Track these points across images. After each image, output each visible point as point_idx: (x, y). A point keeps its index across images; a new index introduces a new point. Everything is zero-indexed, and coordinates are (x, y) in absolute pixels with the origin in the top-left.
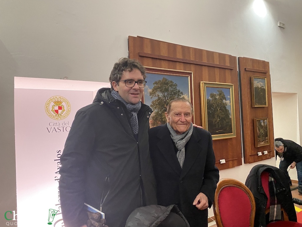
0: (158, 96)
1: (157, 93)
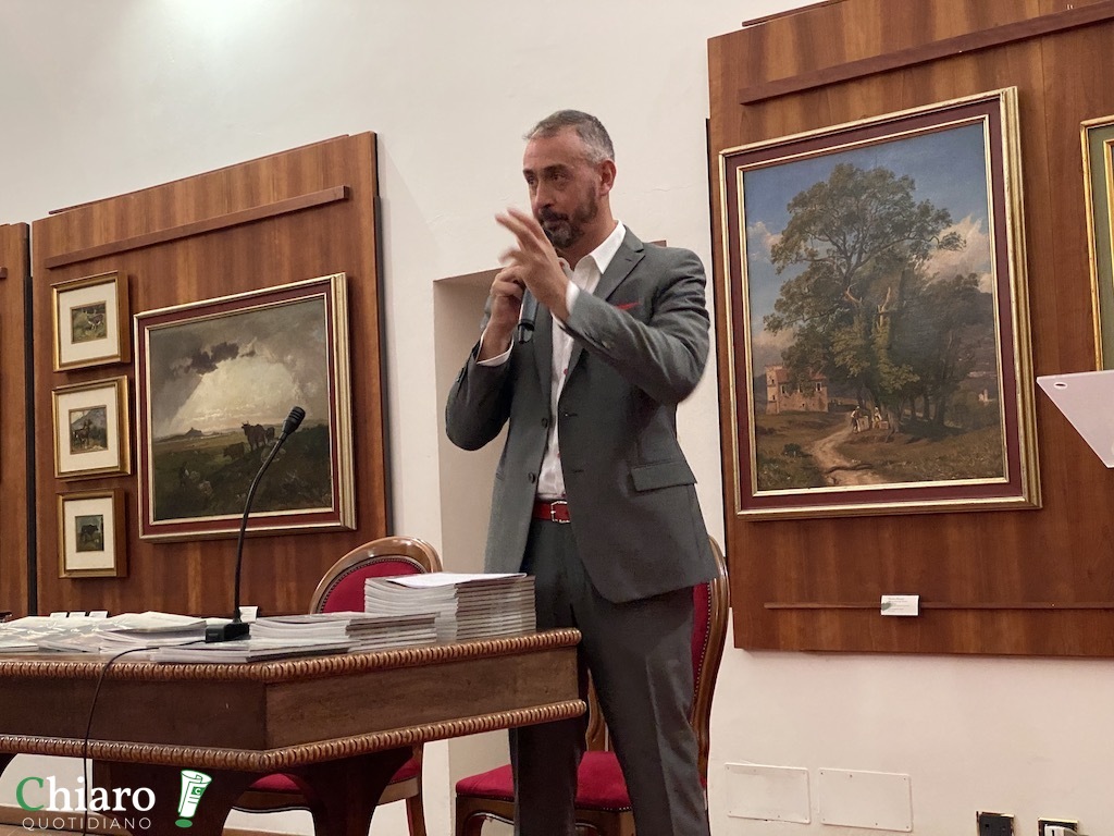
0: (812, 254)
1: (804, 248)
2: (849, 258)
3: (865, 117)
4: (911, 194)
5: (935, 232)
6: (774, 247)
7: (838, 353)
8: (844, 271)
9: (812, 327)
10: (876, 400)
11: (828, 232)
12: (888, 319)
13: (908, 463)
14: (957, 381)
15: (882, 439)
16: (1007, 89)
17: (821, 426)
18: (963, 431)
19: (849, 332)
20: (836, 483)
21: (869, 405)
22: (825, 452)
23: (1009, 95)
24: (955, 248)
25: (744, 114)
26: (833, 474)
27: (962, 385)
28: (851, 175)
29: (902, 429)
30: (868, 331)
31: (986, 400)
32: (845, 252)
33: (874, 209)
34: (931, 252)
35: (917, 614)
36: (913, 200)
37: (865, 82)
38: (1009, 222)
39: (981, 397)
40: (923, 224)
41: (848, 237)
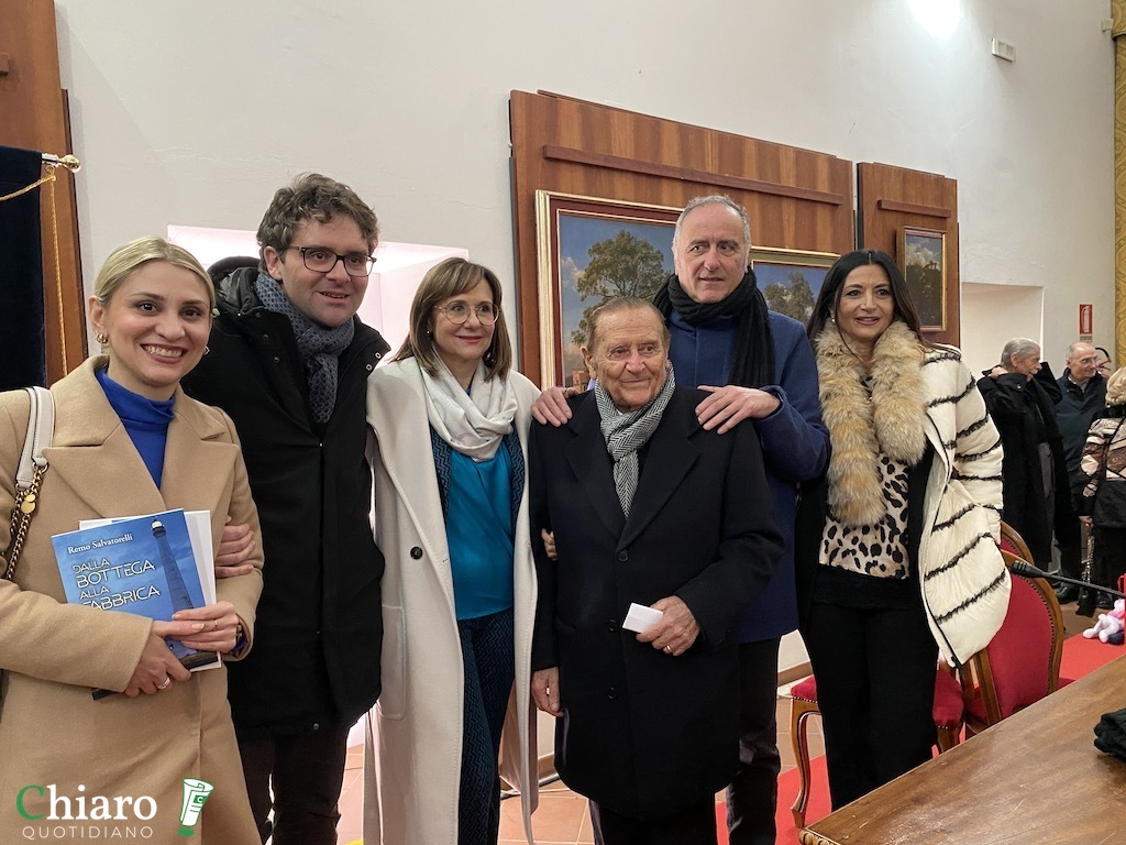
0: (605, 292)
1: (600, 284)
4: (661, 264)
6: (579, 279)
11: (613, 276)
28: (629, 240)
41: (626, 284)
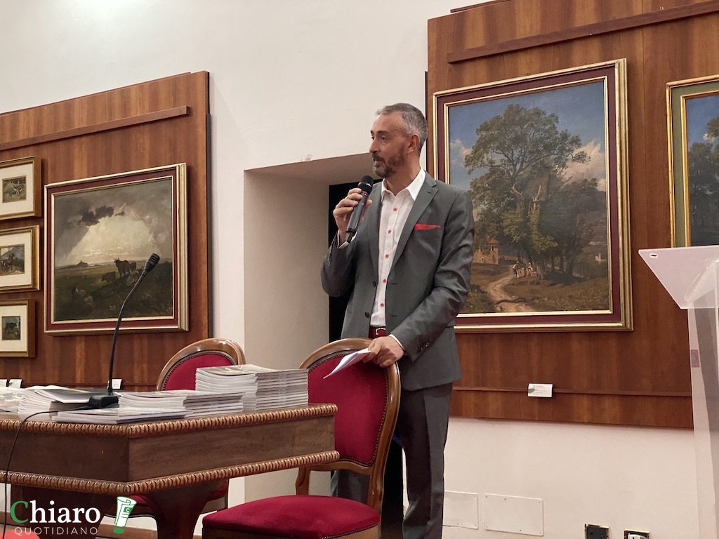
0: (491, 162)
2: (515, 166)
3: (528, 74)
4: (556, 125)
5: (570, 151)
6: (466, 156)
7: (506, 227)
8: (512, 174)
9: (490, 210)
10: (530, 258)
11: (502, 148)
12: (539, 206)
13: (549, 299)
14: (582, 247)
15: (532, 283)
16: (620, 60)
17: (493, 274)
18: (584, 280)
19: (514, 214)
20: (502, 311)
21: (525, 261)
22: (495, 290)
23: (621, 64)
24: (583, 161)
25: (450, 70)
26: (500, 305)
27: (585, 250)
28: (518, 112)
29: (546, 278)
30: (525, 213)
31: (600, 260)
32: (512, 161)
33: (532, 134)
34: (568, 164)
35: (551, 396)
36: (557, 129)
37: (529, 52)
38: (618, 146)
39: (597, 258)
40: (563, 145)
41: (515, 152)
